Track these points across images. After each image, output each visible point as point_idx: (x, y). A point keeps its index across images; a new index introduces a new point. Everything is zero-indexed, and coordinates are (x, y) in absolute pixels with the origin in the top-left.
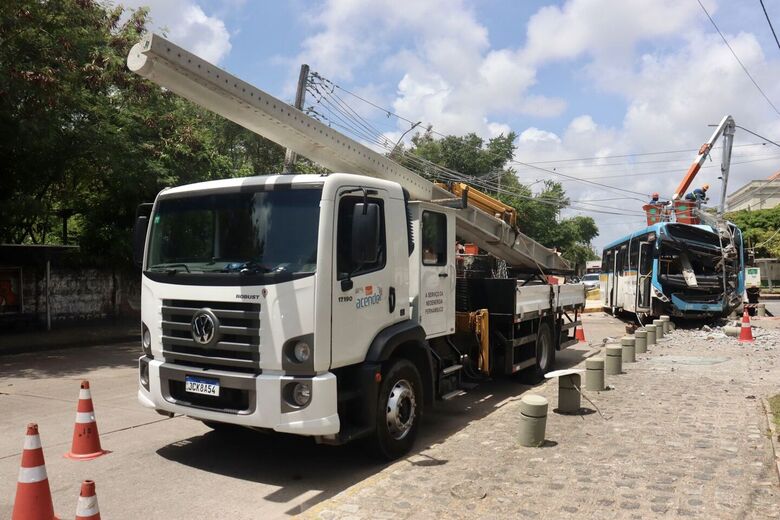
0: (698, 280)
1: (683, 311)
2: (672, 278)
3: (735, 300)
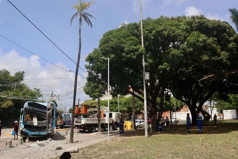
0: (38, 123)
1: (32, 135)
2: (28, 122)
3: (51, 130)
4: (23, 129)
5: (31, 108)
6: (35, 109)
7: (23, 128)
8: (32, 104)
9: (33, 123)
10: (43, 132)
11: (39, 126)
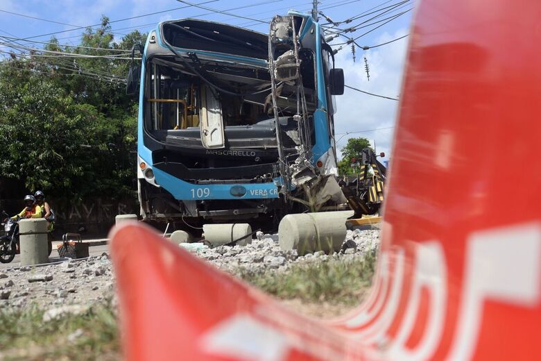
2: (174, 135)
3: (305, 172)
4: (148, 173)
5: (182, 52)
6: (204, 55)
7: (150, 165)
8: (184, 32)
9: (198, 134)
10: (263, 181)
11: (234, 151)
